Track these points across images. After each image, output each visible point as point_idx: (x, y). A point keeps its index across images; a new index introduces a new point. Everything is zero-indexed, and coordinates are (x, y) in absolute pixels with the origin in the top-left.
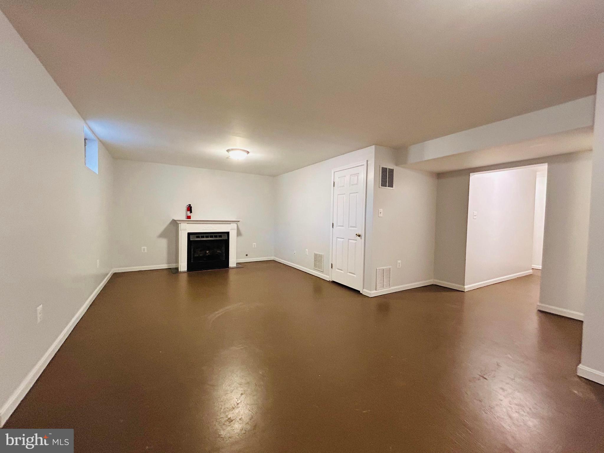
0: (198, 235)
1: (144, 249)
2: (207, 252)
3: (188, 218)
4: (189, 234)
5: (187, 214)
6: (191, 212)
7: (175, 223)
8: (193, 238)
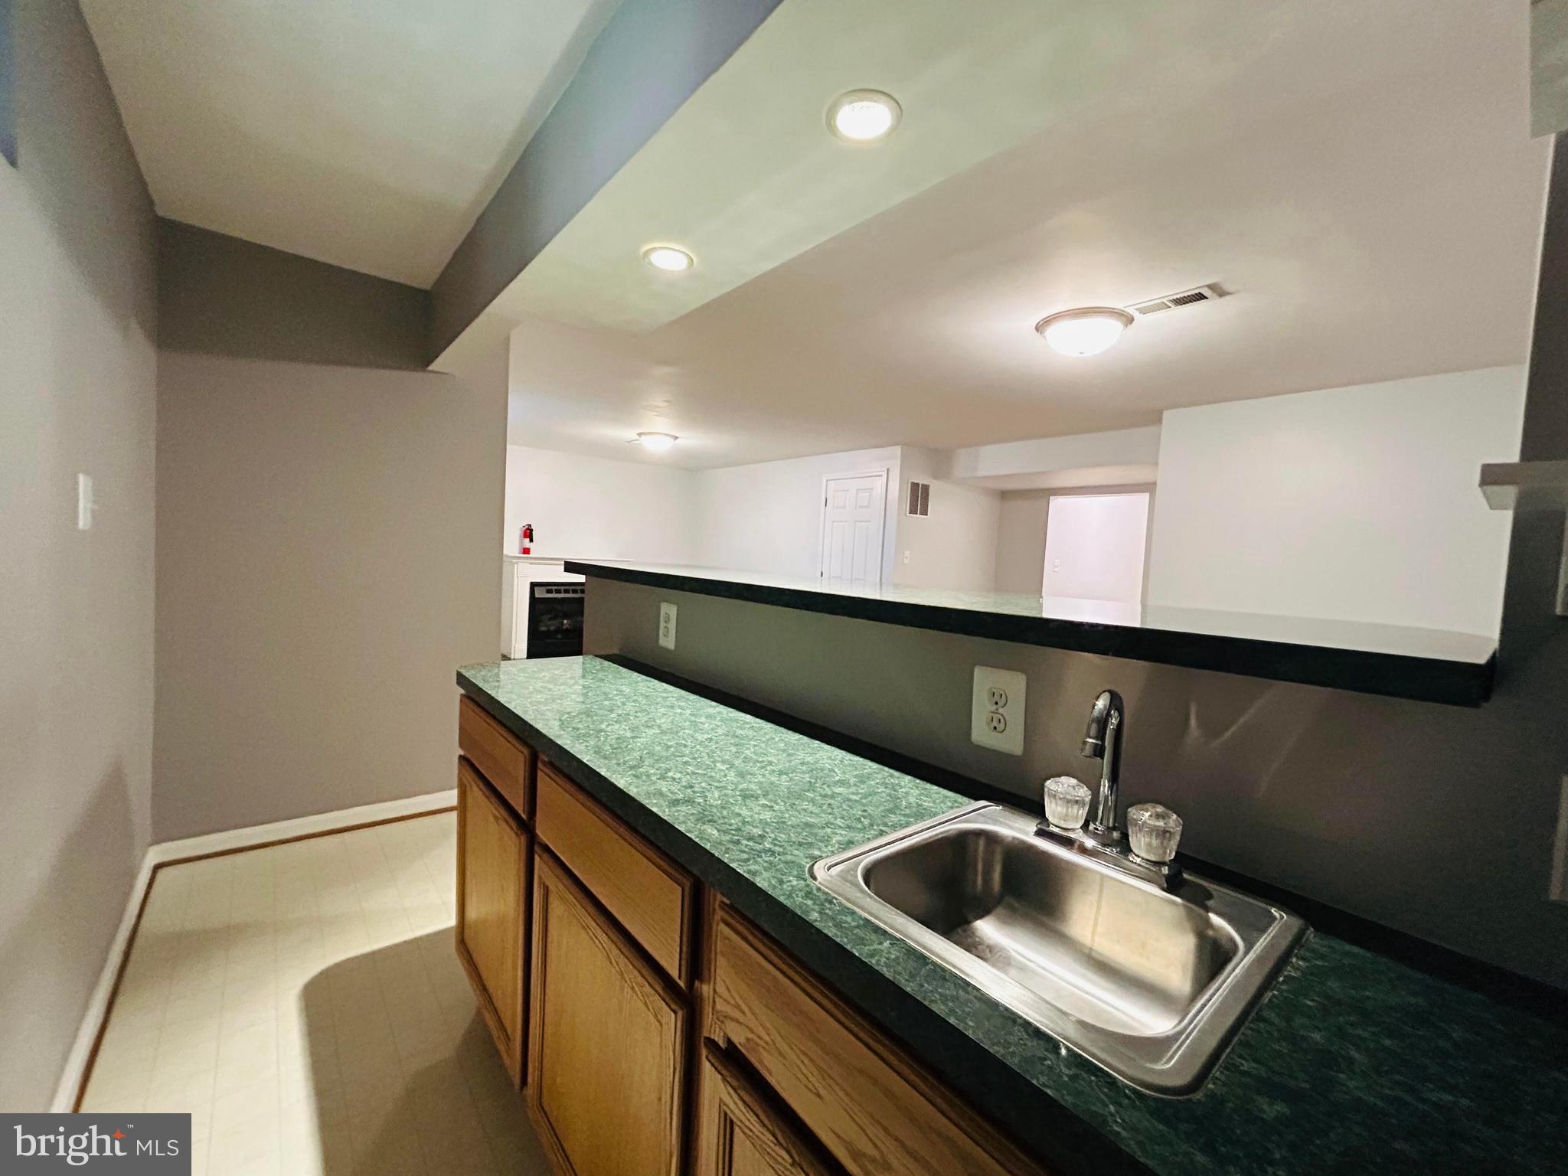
0: (549, 587)
2: (565, 622)
3: (524, 553)
4: (533, 585)
5: (521, 542)
6: (531, 541)
8: (540, 593)
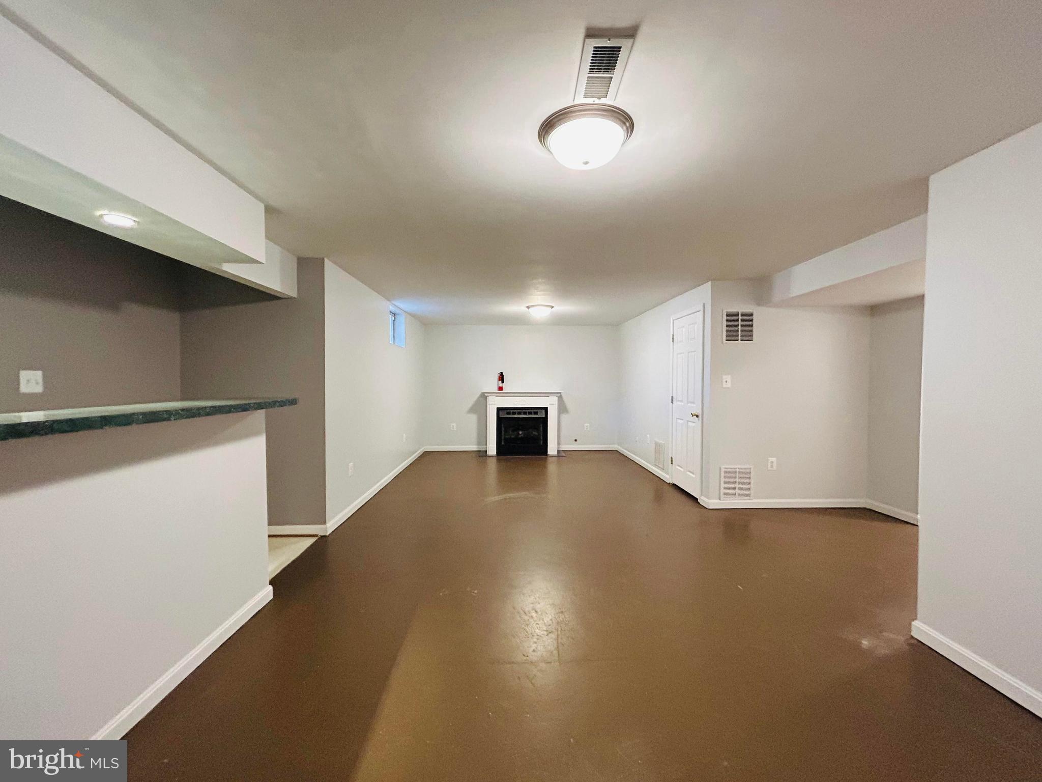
0: (508, 411)
1: (453, 426)
2: (521, 433)
3: (499, 390)
4: (499, 410)
5: (498, 385)
6: (503, 382)
7: (484, 397)
8: (503, 415)
